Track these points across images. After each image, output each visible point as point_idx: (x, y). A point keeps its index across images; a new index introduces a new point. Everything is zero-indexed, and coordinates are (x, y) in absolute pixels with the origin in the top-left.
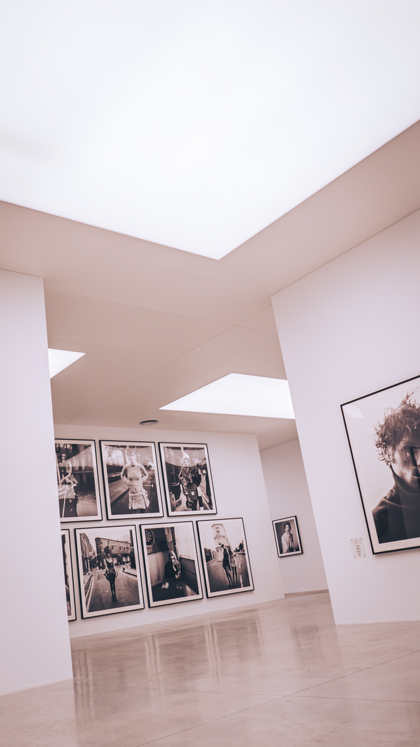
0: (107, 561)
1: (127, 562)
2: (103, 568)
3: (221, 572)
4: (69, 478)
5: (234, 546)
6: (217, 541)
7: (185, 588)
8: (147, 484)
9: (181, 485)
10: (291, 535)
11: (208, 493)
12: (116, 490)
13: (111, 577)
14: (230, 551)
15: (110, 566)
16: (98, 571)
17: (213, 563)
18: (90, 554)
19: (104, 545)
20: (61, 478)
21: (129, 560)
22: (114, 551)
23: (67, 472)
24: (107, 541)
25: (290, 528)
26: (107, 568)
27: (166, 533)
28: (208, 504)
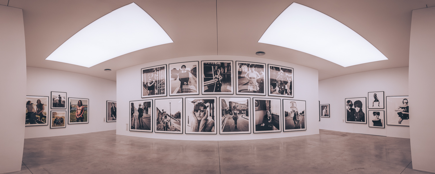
0: (234, 112)
2: (232, 114)
3: (292, 122)
4: (218, 76)
5: (300, 112)
6: (292, 109)
7: (273, 127)
8: (259, 80)
9: (277, 83)
10: (326, 110)
11: (291, 88)
12: (242, 82)
13: (235, 119)
14: (297, 114)
15: (235, 114)
16: (229, 116)
17: (288, 118)
18: (226, 108)
19: (233, 105)
20: (214, 76)
21: (245, 112)
23: (217, 73)
25: (326, 108)
26: (234, 115)
27: (266, 102)
28: (290, 93)
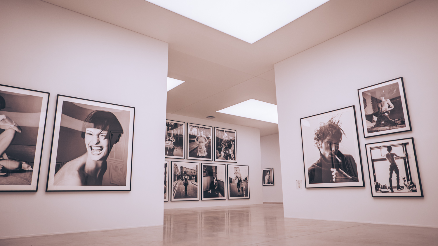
0: (185, 177)
1: (194, 179)
2: (183, 180)
3: (236, 189)
4: (172, 138)
5: (243, 178)
6: (236, 175)
7: (219, 194)
8: (207, 145)
9: (222, 148)
10: (270, 176)
11: (234, 153)
12: (192, 146)
13: (186, 185)
14: (241, 180)
15: (186, 179)
16: (180, 181)
17: (233, 184)
18: (178, 173)
19: (184, 170)
20: (168, 138)
21: (194, 178)
22: (188, 173)
23: (171, 135)
24: (186, 168)
25: (270, 173)
26: (184, 180)
27: (213, 168)
28: (234, 157)
